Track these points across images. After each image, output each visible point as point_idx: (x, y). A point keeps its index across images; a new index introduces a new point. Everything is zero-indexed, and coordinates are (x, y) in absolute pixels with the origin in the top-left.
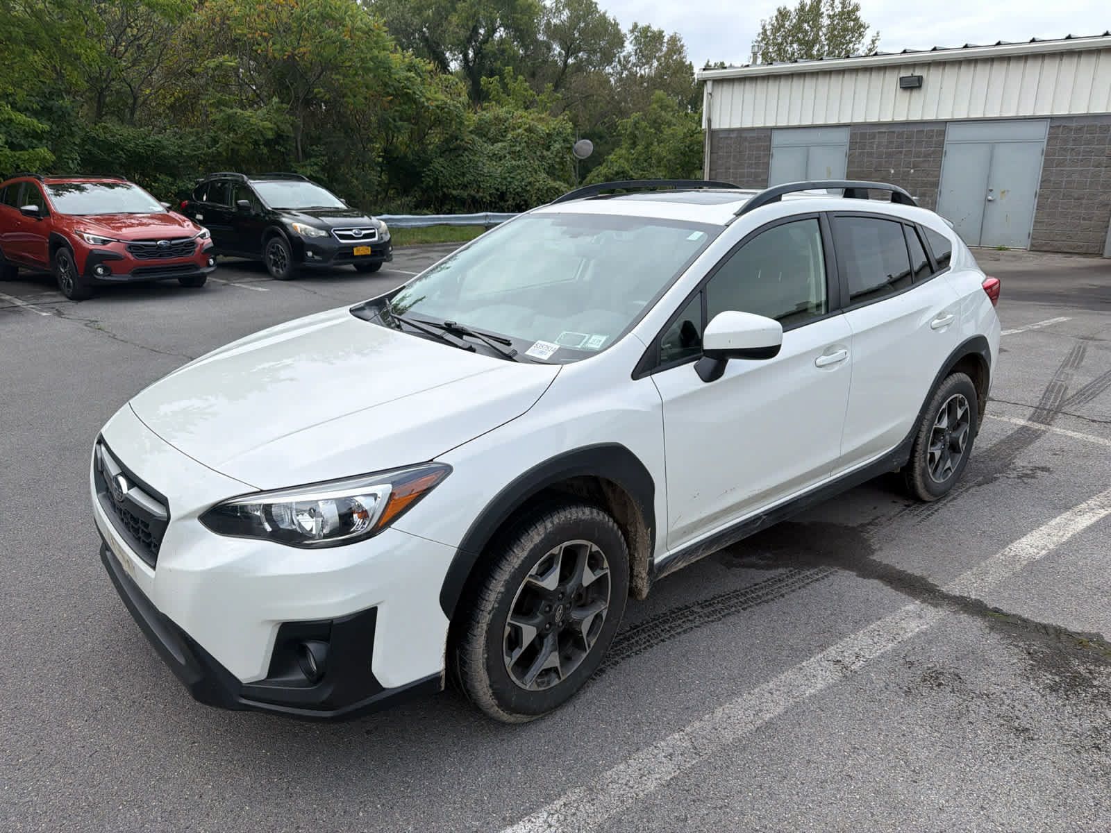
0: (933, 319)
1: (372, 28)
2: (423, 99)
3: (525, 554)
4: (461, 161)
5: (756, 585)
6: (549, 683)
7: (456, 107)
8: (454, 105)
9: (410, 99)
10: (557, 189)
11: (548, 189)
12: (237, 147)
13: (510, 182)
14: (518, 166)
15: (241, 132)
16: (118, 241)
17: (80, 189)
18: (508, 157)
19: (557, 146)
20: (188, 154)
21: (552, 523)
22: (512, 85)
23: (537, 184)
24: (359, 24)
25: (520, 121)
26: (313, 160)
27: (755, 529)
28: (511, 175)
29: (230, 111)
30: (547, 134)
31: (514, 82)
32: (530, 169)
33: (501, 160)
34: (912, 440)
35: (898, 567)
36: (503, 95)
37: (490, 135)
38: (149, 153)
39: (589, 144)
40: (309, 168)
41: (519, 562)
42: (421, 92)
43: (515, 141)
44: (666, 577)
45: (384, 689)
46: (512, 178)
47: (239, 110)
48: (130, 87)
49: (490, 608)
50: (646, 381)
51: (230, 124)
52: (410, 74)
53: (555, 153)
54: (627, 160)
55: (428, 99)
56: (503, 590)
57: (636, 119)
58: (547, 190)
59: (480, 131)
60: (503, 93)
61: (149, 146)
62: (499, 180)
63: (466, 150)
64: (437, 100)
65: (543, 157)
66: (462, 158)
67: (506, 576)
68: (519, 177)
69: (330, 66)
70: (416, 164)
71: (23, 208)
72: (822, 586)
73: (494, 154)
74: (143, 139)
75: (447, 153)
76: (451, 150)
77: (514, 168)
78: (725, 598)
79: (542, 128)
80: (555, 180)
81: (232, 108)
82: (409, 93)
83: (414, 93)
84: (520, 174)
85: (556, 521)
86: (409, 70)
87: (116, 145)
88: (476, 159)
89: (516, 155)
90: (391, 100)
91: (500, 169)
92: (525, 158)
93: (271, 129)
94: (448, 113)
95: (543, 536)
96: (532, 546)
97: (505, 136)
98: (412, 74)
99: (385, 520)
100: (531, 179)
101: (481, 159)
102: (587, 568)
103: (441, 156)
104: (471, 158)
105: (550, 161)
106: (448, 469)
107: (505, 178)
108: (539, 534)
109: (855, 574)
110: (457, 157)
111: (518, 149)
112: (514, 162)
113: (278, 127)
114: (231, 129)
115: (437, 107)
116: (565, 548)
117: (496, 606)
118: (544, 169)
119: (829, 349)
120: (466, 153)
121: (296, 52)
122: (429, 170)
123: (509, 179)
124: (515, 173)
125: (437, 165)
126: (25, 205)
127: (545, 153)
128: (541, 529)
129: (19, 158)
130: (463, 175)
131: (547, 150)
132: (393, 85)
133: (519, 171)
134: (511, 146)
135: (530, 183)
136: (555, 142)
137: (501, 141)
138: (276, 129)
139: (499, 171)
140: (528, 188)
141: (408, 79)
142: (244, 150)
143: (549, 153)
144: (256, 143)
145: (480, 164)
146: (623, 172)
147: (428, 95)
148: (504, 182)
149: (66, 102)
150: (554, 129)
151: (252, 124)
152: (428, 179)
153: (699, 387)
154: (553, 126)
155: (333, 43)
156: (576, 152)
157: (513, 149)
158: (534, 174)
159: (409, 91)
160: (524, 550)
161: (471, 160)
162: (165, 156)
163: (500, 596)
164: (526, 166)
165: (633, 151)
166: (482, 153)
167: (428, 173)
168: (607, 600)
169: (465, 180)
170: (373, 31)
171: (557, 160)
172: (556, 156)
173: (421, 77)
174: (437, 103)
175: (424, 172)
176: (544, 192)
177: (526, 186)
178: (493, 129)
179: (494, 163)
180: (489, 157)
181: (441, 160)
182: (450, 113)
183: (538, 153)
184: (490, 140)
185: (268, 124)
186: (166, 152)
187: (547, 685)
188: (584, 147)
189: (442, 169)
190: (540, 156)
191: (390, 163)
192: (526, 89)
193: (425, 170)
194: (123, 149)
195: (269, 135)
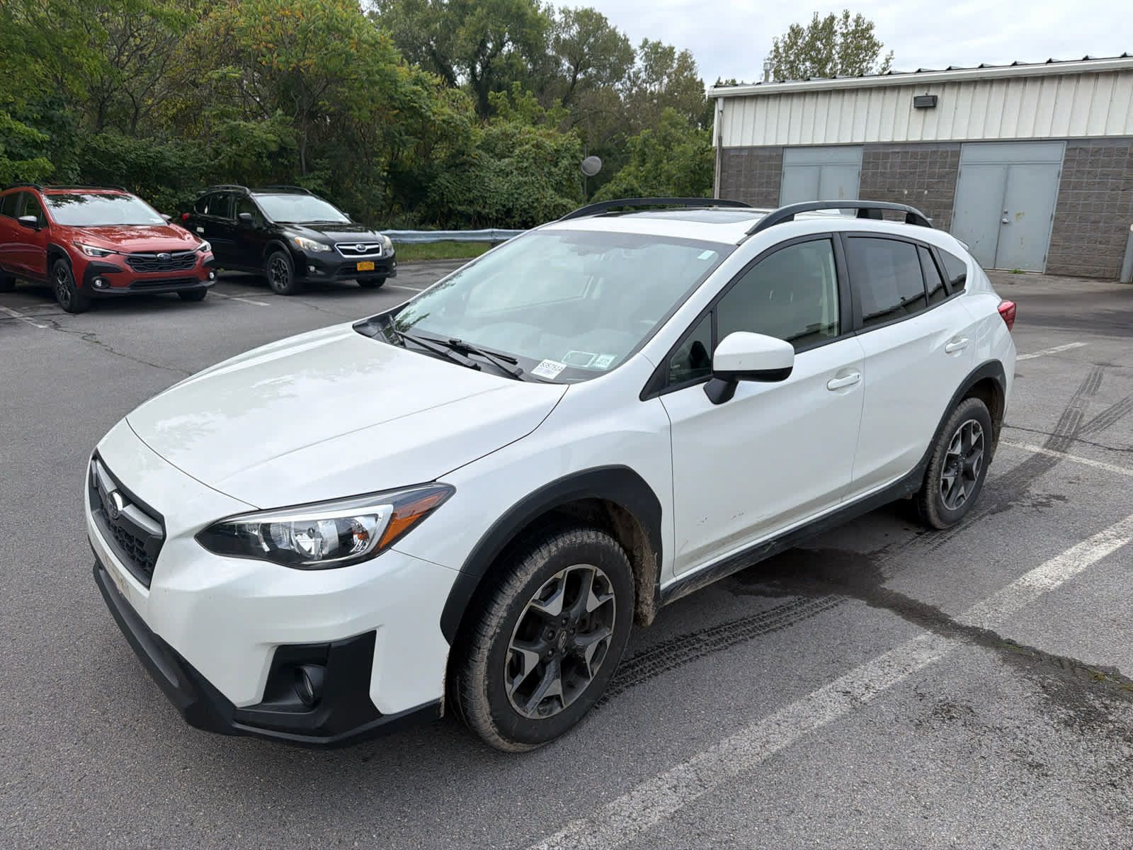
0: (947, 343)
1: (379, 41)
2: (429, 113)
3: (529, 577)
4: (467, 176)
5: (764, 613)
6: (551, 711)
7: (464, 122)
8: (461, 120)
9: (416, 112)
10: (564, 206)
11: (555, 205)
12: (238, 159)
13: (517, 199)
14: (525, 183)
15: (244, 145)
16: (118, 253)
17: (78, 199)
18: (515, 172)
19: (565, 162)
20: (189, 166)
21: (557, 546)
22: (519, 100)
23: (545, 200)
24: (365, 36)
25: (528, 136)
26: (316, 173)
27: (765, 554)
28: (518, 191)
29: (233, 123)
30: (556, 150)
31: (522, 97)
32: (537, 186)
33: (507, 176)
34: (925, 466)
35: (911, 596)
36: (511, 110)
37: (497, 151)
38: (149, 164)
39: (595, 160)
40: (313, 182)
41: (522, 586)
42: (427, 106)
43: (522, 157)
44: (672, 603)
45: (382, 715)
46: (520, 194)
47: (242, 122)
48: (132, 97)
49: (492, 633)
50: (654, 402)
51: (233, 137)
52: (415, 88)
53: (562, 169)
54: (636, 178)
55: (434, 114)
56: (505, 615)
57: (646, 136)
58: (554, 207)
59: (488, 146)
60: (511, 108)
61: (150, 157)
62: (506, 196)
63: (472, 165)
64: (444, 115)
65: (550, 174)
66: (467, 173)
67: (509, 601)
68: (525, 193)
69: (336, 78)
70: (420, 178)
71: (21, 218)
72: (831, 615)
73: (501, 170)
74: (144, 150)
75: (453, 168)
76: (456, 166)
77: (521, 184)
78: (731, 626)
79: (550, 144)
80: (562, 197)
81: (235, 121)
82: (415, 107)
83: (421, 107)
84: (527, 190)
85: (561, 544)
86: (416, 84)
87: (117, 156)
88: (483, 175)
89: (524, 171)
90: (397, 114)
91: (507, 185)
92: (533, 175)
93: (275, 142)
94: (454, 128)
95: (547, 560)
96: (536, 570)
97: (512, 152)
98: (419, 88)
99: (385, 541)
100: (539, 196)
101: (488, 175)
102: (591, 592)
103: (446, 171)
104: (477, 173)
105: (557, 178)
106: (450, 490)
107: (512, 194)
108: (543, 558)
109: (865, 602)
110: (463, 172)
111: (525, 165)
112: (521, 178)
113: (281, 139)
114: (233, 141)
115: (444, 121)
116: (570, 572)
117: (498, 631)
118: (552, 186)
119: (841, 373)
120: (473, 169)
121: (301, 64)
122: (435, 185)
123: (516, 196)
124: (522, 190)
125: (443, 181)
126: (23, 215)
127: (553, 169)
128: (545, 553)
129: (18, 168)
130: (469, 190)
131: (555, 167)
132: (398, 99)
133: (526, 188)
134: (518, 162)
135: (537, 199)
136: (563, 158)
137: (509, 156)
138: (279, 141)
139: (505, 187)
140: (535, 204)
141: (414, 93)
142: (246, 162)
143: (556, 170)
144: (259, 155)
145: (486, 180)
146: (632, 190)
147: (435, 109)
148: (511, 198)
149: (67, 112)
150: (562, 145)
151: (255, 137)
152: (434, 194)
153: (708, 409)
154: (561, 142)
155: (340, 55)
156: (584, 169)
157: (520, 165)
158: (541, 190)
159: (415, 105)
160: (527, 574)
161: (477, 176)
162: (166, 167)
163: (502, 621)
164: (533, 183)
165: (642, 169)
166: (488, 168)
167: (434, 188)
168: (610, 627)
169: (471, 195)
170: (379, 43)
171: (565, 176)
172: (564, 172)
173: (428, 90)
174: (443, 117)
175: (429, 187)
176: (552, 208)
177: (533, 202)
178: (500, 145)
179: (501, 179)
180: (496, 172)
181: (447, 175)
182: (456, 127)
183: (546, 170)
184: (497, 155)
185: (271, 137)
186: (168, 164)
187: (549, 714)
188: (593, 163)
189: (448, 184)
190: (547, 173)
191: (394, 178)
192: (533, 105)
193: (430, 185)
194: (125, 161)
195: (272, 147)
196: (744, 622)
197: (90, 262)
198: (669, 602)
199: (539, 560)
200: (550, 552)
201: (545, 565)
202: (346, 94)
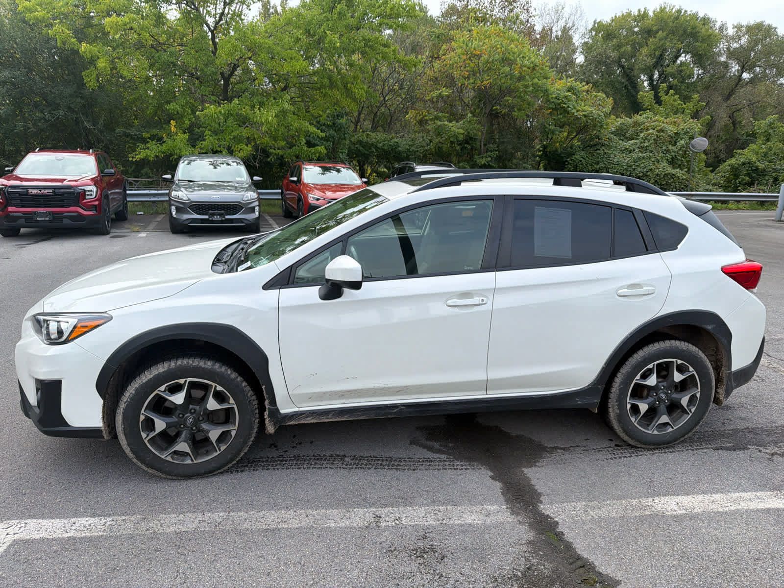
0: (622, 288)
1: (538, 64)
2: (574, 111)
4: (598, 154)
7: (600, 116)
8: (598, 114)
9: (566, 111)
10: (673, 174)
11: (665, 174)
12: (440, 145)
13: (634, 169)
14: (643, 158)
15: (445, 137)
18: (637, 150)
19: (682, 142)
20: (413, 150)
21: (176, 363)
22: (664, 98)
23: (657, 171)
24: (526, 62)
25: (652, 124)
26: (489, 153)
27: (391, 414)
28: (636, 164)
29: (439, 123)
30: (676, 134)
31: (666, 95)
32: (653, 160)
33: (630, 152)
34: (601, 387)
36: (656, 105)
37: (628, 135)
38: (390, 149)
39: (704, 140)
40: (484, 159)
42: (574, 106)
43: (646, 139)
45: (69, 426)
46: (637, 166)
47: (446, 123)
48: (389, 110)
49: (125, 400)
50: (274, 293)
51: (439, 132)
52: (567, 94)
53: (679, 148)
54: (757, 154)
55: (578, 111)
56: (134, 392)
57: (771, 121)
58: (664, 176)
59: (621, 133)
60: (656, 103)
61: (390, 145)
62: (625, 167)
63: (603, 145)
64: (585, 111)
65: (668, 151)
66: (598, 151)
68: (642, 165)
69: (505, 92)
70: (563, 155)
73: (626, 149)
74: (388, 141)
75: (588, 148)
76: (591, 146)
77: (639, 158)
79: (671, 129)
80: (674, 168)
81: (441, 121)
82: (564, 107)
83: (568, 107)
84: (644, 163)
85: (179, 362)
86: (569, 91)
87: (372, 145)
88: (610, 152)
90: (551, 112)
91: (629, 159)
92: (651, 151)
93: (463, 134)
94: (592, 120)
97: (639, 136)
98: (569, 94)
99: (72, 336)
100: (653, 167)
101: (614, 152)
102: (212, 398)
103: (583, 150)
104: (606, 151)
105: (673, 154)
106: (110, 318)
107: (631, 166)
108: (163, 368)
110: (596, 150)
111: (646, 144)
112: (640, 154)
113: (469, 133)
114: (439, 134)
115: (585, 116)
118: (667, 160)
120: (603, 148)
121: (483, 84)
123: (634, 167)
124: (640, 163)
125: (578, 157)
127: (670, 147)
128: (165, 365)
129: (310, 152)
130: (598, 163)
131: (673, 145)
132: (553, 102)
133: (643, 161)
134: (641, 143)
135: (651, 170)
136: (681, 139)
137: (637, 139)
138: (466, 133)
139: (626, 161)
140: (648, 173)
141: (566, 97)
142: (445, 148)
143: (673, 148)
144: (452, 143)
145: (612, 156)
146: (749, 163)
147: (579, 108)
148: (629, 169)
149: (343, 121)
150: (683, 129)
151: (451, 131)
152: (570, 167)
154: (682, 127)
155: (506, 76)
156: (693, 147)
157: (642, 144)
158: (656, 163)
159: (564, 105)
160: (150, 374)
161: (605, 153)
162: (399, 151)
163: (131, 395)
164: (650, 158)
165: (763, 146)
166: (616, 147)
167: (570, 162)
168: (235, 425)
169: (598, 167)
170: (537, 66)
171: (681, 153)
172: (680, 150)
173: (577, 95)
174: (584, 113)
175: (567, 161)
176: (662, 176)
177: (647, 172)
178: (630, 131)
179: (624, 155)
180: (620, 150)
181: (583, 153)
182: (594, 119)
183: (664, 148)
184: (627, 138)
185: (461, 131)
186: (400, 149)
187: (182, 461)
188: (701, 142)
189: (582, 159)
190: (665, 150)
191: (546, 155)
192: (675, 100)
193: (568, 160)
194: (376, 147)
195: (461, 138)
196: (390, 459)
197: (310, 204)
198: (292, 423)
199: (161, 368)
200: (169, 365)
201: (163, 372)
202: (510, 101)
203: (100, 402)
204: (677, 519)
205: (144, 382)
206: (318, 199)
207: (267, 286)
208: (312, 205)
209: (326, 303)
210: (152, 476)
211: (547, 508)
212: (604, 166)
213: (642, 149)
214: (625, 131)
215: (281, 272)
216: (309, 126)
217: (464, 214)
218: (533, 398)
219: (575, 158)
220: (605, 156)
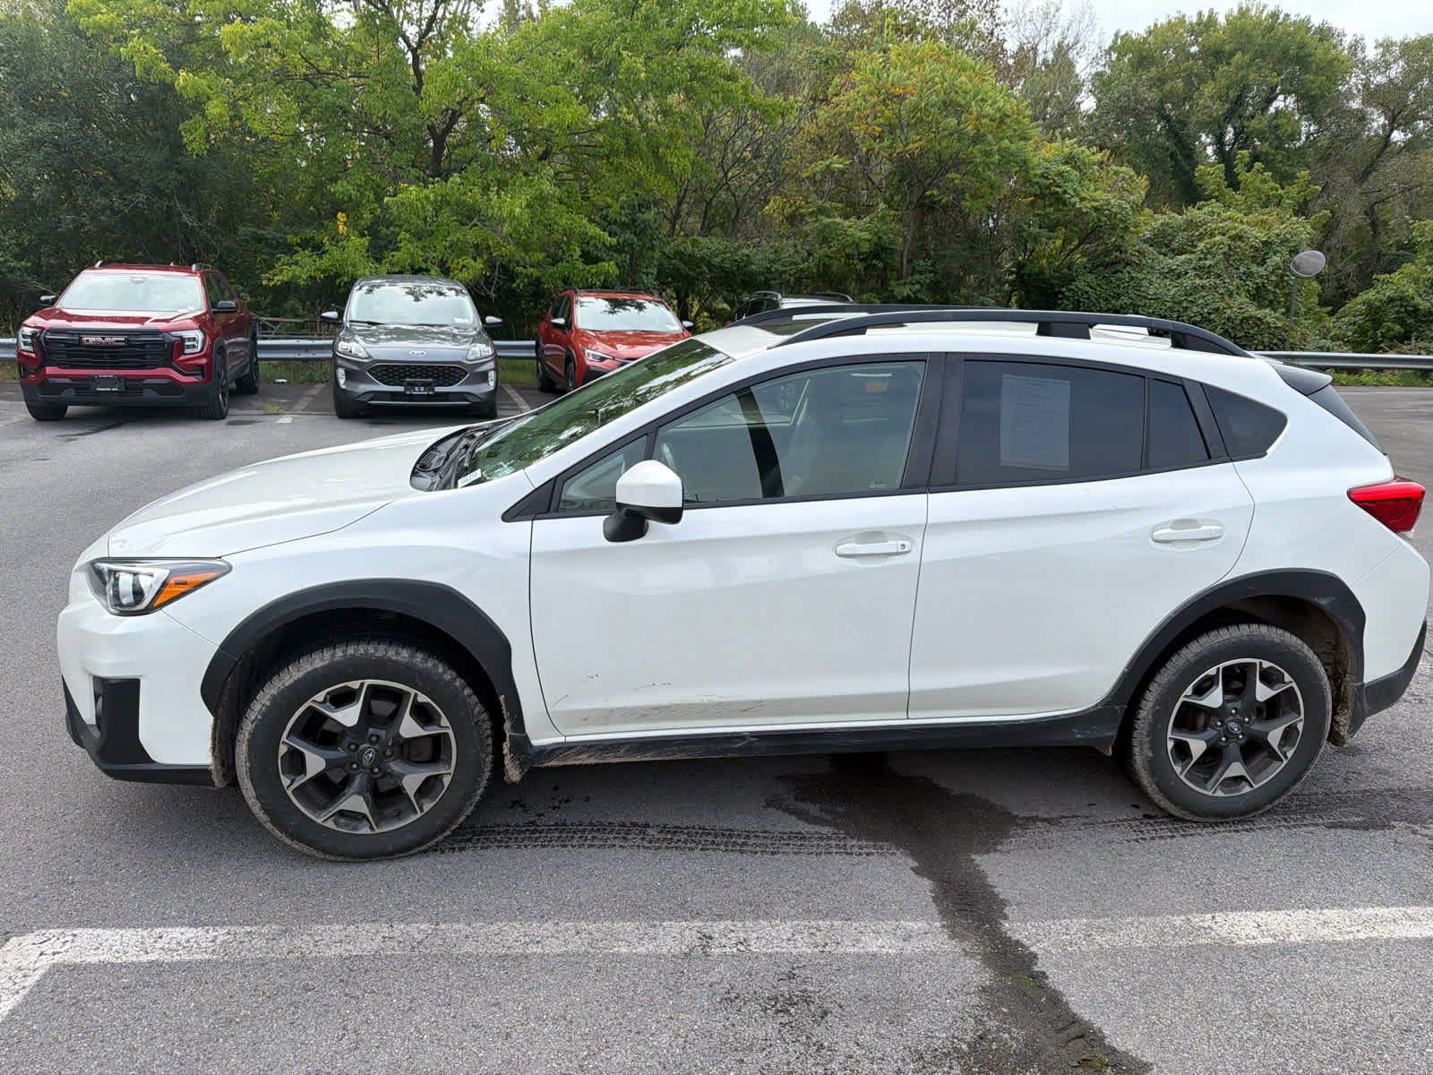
0: (1161, 526)
1: (1009, 113)
2: (1076, 199)
4: (1119, 279)
7: (1123, 209)
8: (1120, 206)
9: (1059, 200)
10: (1259, 319)
11: (1244, 318)
12: (827, 261)
13: (1186, 308)
14: (1203, 287)
15: (835, 245)
16: (614, 359)
17: (640, 307)
18: (1191, 273)
19: (1277, 259)
20: (777, 270)
21: (345, 652)
22: (1244, 176)
23: (1229, 311)
24: (988, 109)
26: (917, 277)
27: (728, 750)
28: (1190, 299)
29: (826, 220)
30: (1265, 243)
31: (1248, 171)
32: (1221, 291)
33: (1179, 277)
35: (991, 880)
36: (1228, 190)
37: (1175, 245)
38: (735, 268)
39: (1318, 257)
40: (908, 287)
41: (292, 681)
42: (1075, 190)
43: (1208, 252)
45: (153, 762)
46: (1192, 302)
47: (838, 220)
48: (734, 196)
50: (525, 526)
51: (825, 237)
52: (1063, 168)
53: (1270, 269)
54: (1416, 281)
55: (1082, 199)
58: (1242, 320)
59: (1162, 241)
60: (1228, 186)
61: (735, 260)
62: (1169, 304)
63: (1127, 264)
64: (1096, 201)
65: (1249, 275)
66: (1119, 275)
67: (274, 692)
68: (1201, 301)
69: (948, 163)
70: (1055, 282)
73: (1171, 270)
74: (732, 253)
75: (1101, 268)
76: (1106, 266)
77: (1195, 288)
79: (1257, 235)
80: (1260, 307)
81: (829, 217)
82: (1057, 192)
83: (1065, 192)
84: (1204, 297)
85: (351, 651)
86: (1067, 163)
87: (702, 259)
88: (1141, 276)
90: (1032, 201)
91: (1175, 289)
92: (1218, 276)
93: (869, 241)
94: (1109, 217)
95: (329, 663)
96: (310, 669)
97: (1196, 247)
98: (1067, 168)
99: (159, 601)
100: (1220, 305)
101: (1149, 277)
102: (407, 714)
103: (1090, 272)
104: (1134, 275)
105: (1259, 281)
106: (228, 569)
107: (1180, 303)
108: (322, 660)
109: (914, 865)
110: (1116, 273)
111: (1208, 263)
112: (1198, 281)
113: (880, 238)
114: (825, 241)
115: (1096, 209)
116: (370, 685)
117: (259, 717)
118: (1248, 291)
119: (874, 535)
120: (1128, 268)
121: (907, 148)
122: (1070, 290)
123: (1185, 305)
124: (1197, 296)
125: (1081, 284)
127: (1254, 268)
129: (588, 272)
130: (1118, 297)
131: (1258, 265)
132: (1038, 183)
133: (1203, 293)
134: (1200, 259)
135: (1217, 309)
136: (1275, 254)
137: (1192, 253)
138: (875, 239)
139: (1172, 293)
140: (1212, 316)
141: (1060, 174)
142: (836, 266)
143: (1260, 269)
144: (848, 256)
145: (1145, 283)
146: (1401, 299)
147: (1084, 195)
148: (1177, 307)
149: (649, 215)
150: (1278, 235)
151: (847, 235)
152: (1067, 301)
153: (600, 545)
154: (1277, 231)
155: (951, 134)
156: (1297, 268)
157: (1201, 263)
158: (1226, 297)
159: (1057, 189)
160: (299, 670)
161: (1133, 278)
162: (751, 272)
163: (264, 708)
164: (1216, 287)
166: (1152, 268)
167: (1067, 294)
168: (450, 764)
169: (1119, 303)
170: (1008, 116)
171: (1274, 278)
172: (1272, 273)
173: (1080, 171)
174: (1094, 204)
175: (1060, 292)
176: (1237, 322)
177: (1210, 314)
178: (1179, 238)
179: (1168, 283)
180: (1161, 273)
181: (1090, 277)
182: (1112, 216)
183: (1242, 269)
184: (1173, 250)
185: (866, 235)
186: (753, 267)
187: (352, 829)
188: (1312, 260)
189: (1088, 289)
190: (1244, 274)
191: (1023, 281)
192: (1264, 181)
193: (1064, 289)
194: (709, 264)
195: (865, 247)
196: (729, 833)
197: (588, 366)
198: (554, 763)
199: (318, 661)
200: (333, 655)
201: (322, 667)
202: (957, 181)
203: (208, 719)
204: (1258, 953)
205: (287, 685)
206: (602, 359)
207: (511, 515)
208: (592, 368)
209: (618, 547)
210: (300, 857)
211: (1017, 928)
212: (1129, 302)
213: (1202, 271)
214: (1170, 238)
215: (536, 490)
216: (588, 225)
217: (869, 388)
218: (994, 726)
219: (1076, 286)
220: (1131, 283)
